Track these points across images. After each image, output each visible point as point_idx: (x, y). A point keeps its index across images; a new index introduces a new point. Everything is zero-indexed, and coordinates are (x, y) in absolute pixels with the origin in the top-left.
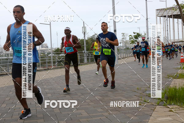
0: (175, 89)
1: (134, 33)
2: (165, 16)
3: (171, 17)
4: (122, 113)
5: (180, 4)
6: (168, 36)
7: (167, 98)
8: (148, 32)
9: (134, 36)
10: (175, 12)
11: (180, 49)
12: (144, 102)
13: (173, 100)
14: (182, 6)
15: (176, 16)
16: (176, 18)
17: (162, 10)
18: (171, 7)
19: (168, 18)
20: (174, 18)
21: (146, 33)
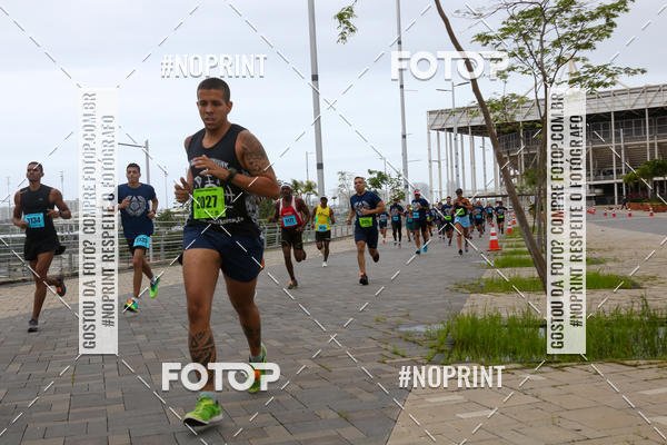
0: (474, 321)
1: (371, 172)
2: (450, 130)
3: (467, 133)
4: (335, 384)
5: (485, 98)
6: (458, 180)
7: (453, 344)
8: (405, 170)
9: (370, 180)
10: (475, 119)
11: (491, 215)
12: (395, 356)
13: (467, 349)
14: (492, 106)
15: (478, 131)
16: (477, 134)
17: (442, 112)
18: (466, 106)
19: (459, 135)
20: (473, 134)
21: (402, 172)
